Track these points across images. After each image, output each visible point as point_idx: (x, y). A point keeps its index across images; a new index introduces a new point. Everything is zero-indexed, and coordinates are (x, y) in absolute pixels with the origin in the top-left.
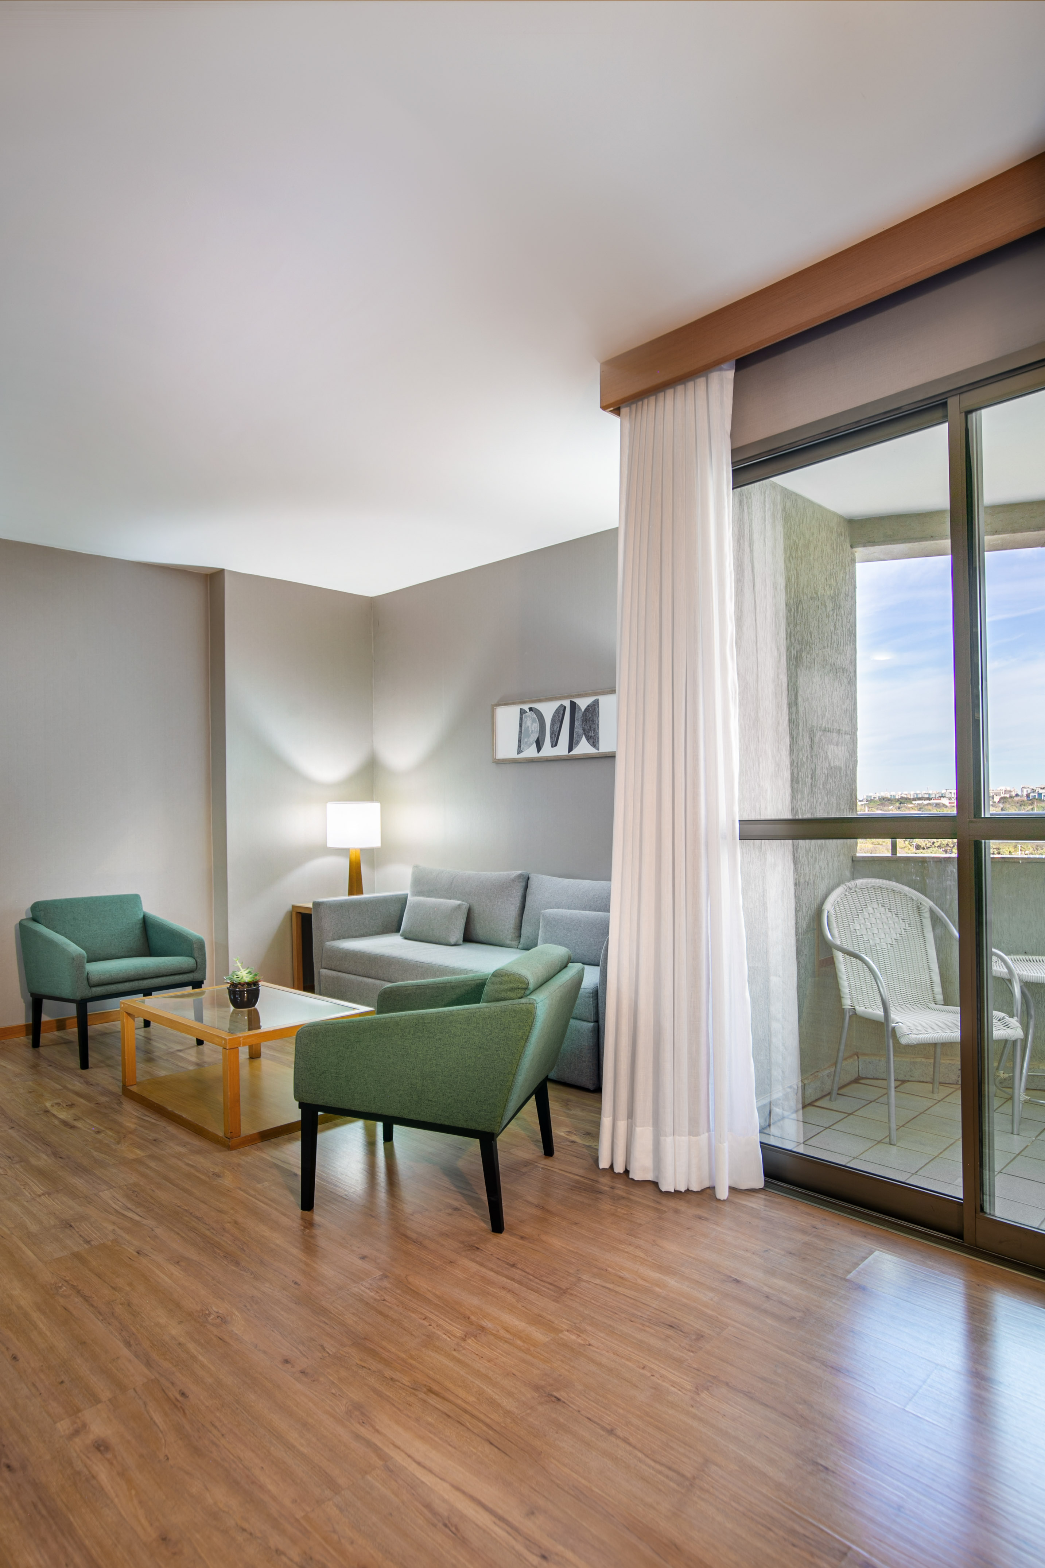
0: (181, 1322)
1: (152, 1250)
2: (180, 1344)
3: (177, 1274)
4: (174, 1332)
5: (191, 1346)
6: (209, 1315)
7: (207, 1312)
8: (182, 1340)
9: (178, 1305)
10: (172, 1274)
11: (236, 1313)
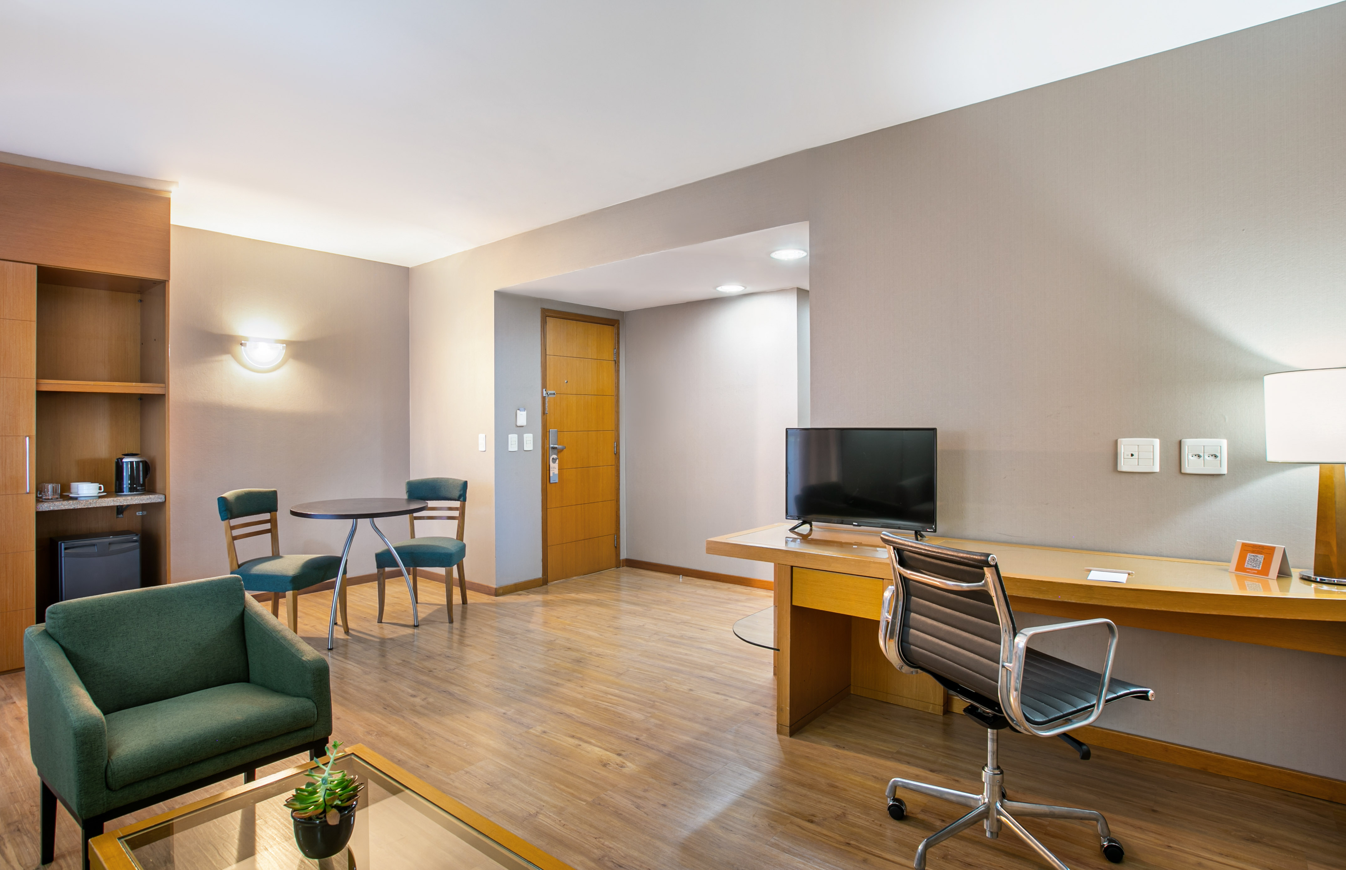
0: (391, 732)
1: (419, 768)
2: (390, 724)
3: (398, 755)
4: (394, 728)
5: (384, 723)
6: (376, 735)
7: (377, 736)
8: (389, 725)
9: (394, 738)
10: (401, 754)
11: (361, 736)
